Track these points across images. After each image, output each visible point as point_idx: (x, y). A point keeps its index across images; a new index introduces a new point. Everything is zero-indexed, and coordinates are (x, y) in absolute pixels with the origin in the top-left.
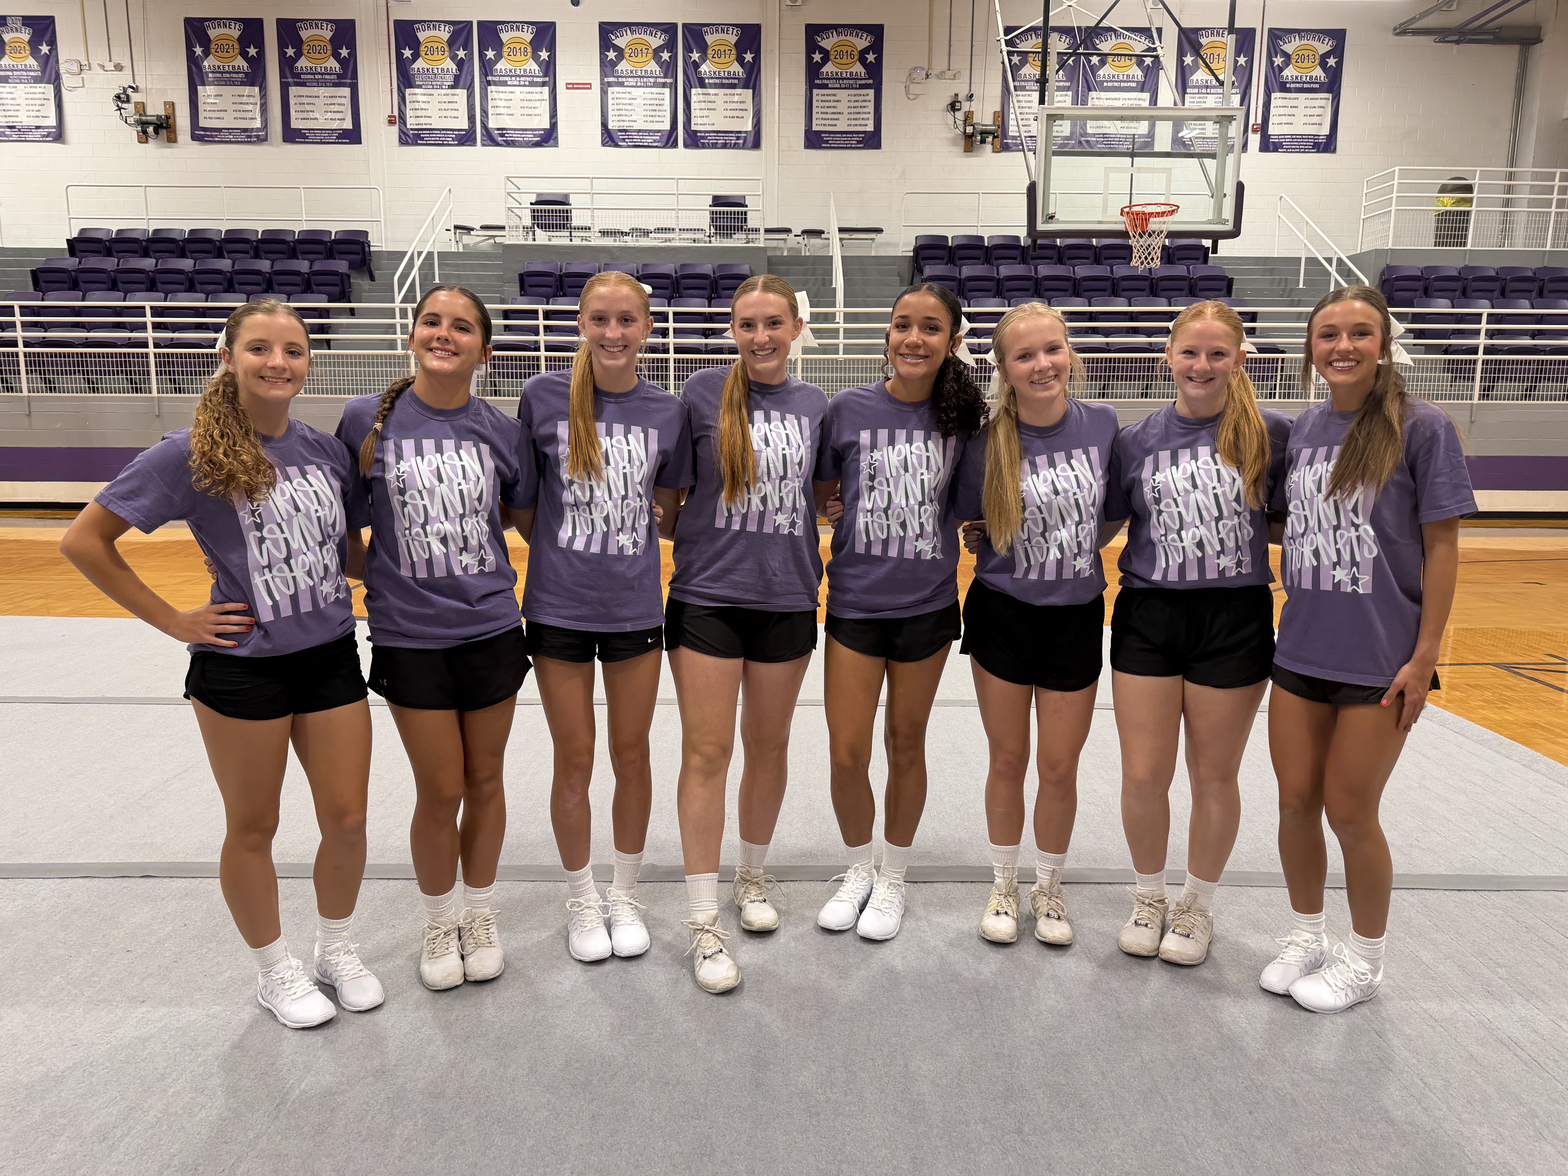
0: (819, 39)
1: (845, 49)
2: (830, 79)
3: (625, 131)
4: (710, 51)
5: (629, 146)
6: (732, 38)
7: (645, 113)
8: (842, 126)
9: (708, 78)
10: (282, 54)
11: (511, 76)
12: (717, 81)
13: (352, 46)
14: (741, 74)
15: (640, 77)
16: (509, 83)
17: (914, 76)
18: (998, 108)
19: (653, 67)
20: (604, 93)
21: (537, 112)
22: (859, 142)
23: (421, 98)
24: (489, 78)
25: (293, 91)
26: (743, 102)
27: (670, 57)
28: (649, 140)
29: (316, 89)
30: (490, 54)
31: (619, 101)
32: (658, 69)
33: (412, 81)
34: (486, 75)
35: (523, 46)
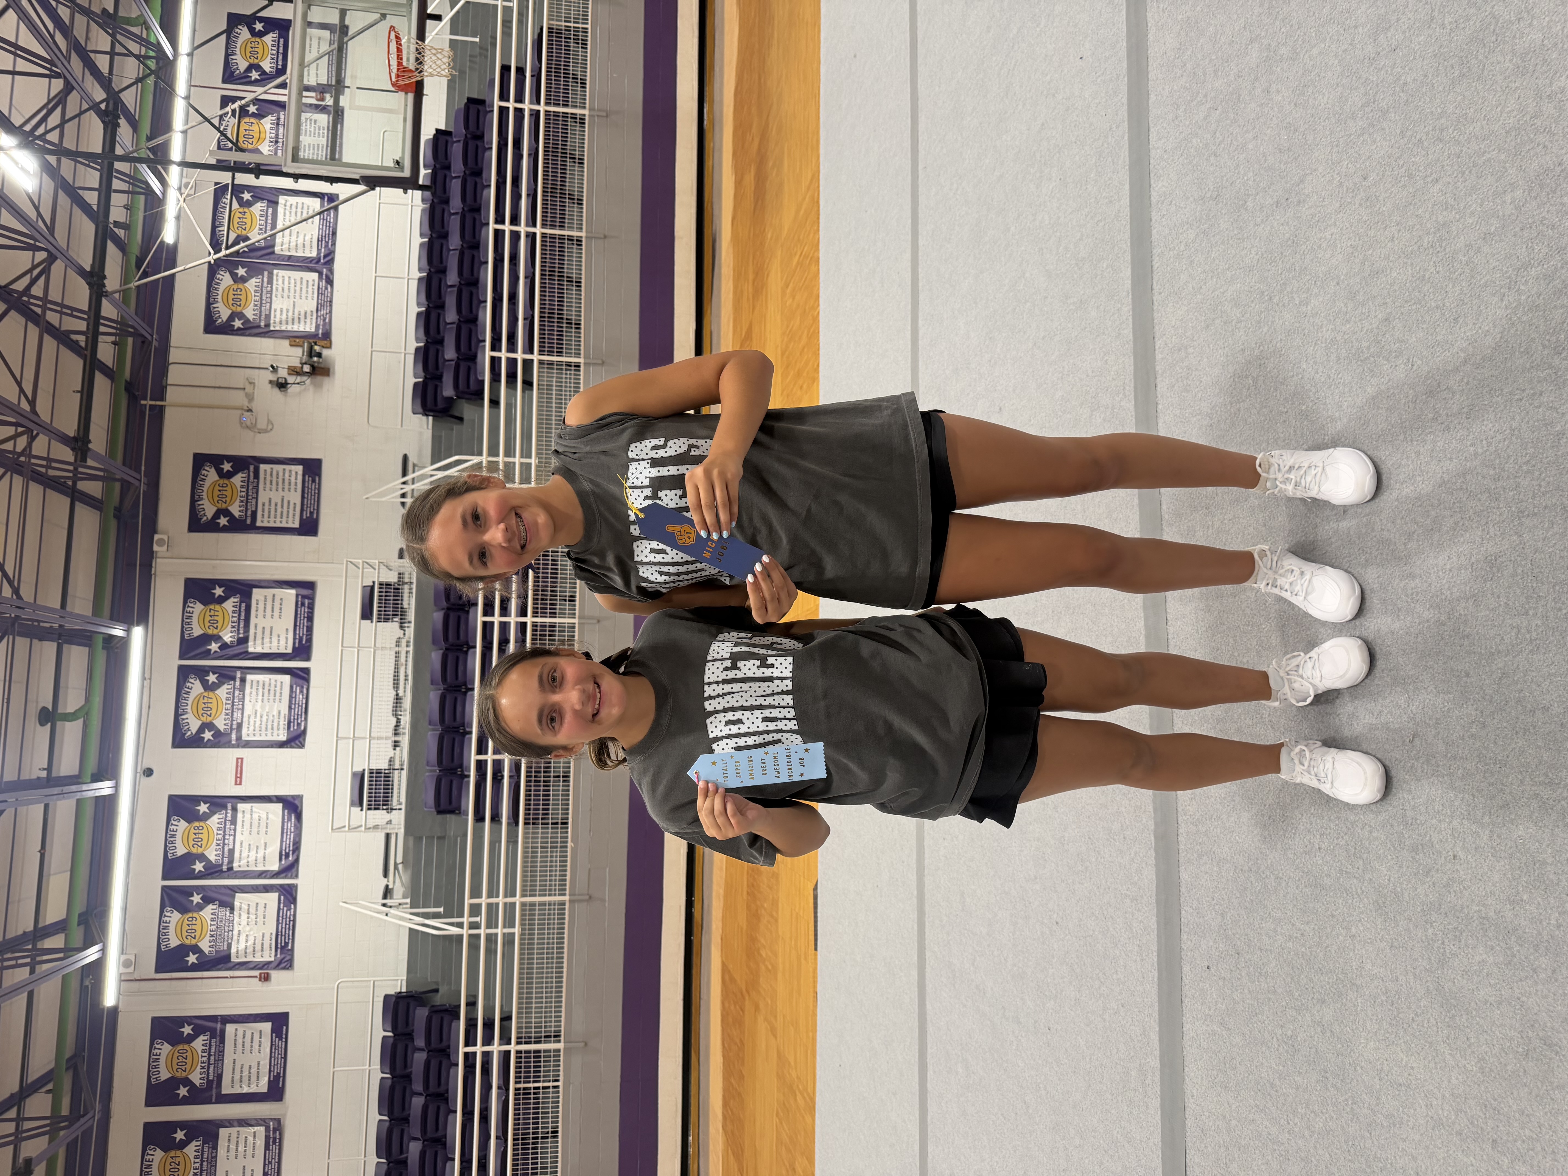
0: (205, 518)
1: (216, 493)
2: (247, 508)
3: (289, 723)
4: (210, 632)
5: (306, 719)
6: (198, 608)
7: (271, 701)
8: (296, 498)
9: (238, 633)
10: (186, 1101)
11: (224, 844)
12: (242, 624)
13: (181, 1021)
14: (236, 600)
15: (233, 706)
16: (231, 847)
17: (249, 423)
18: (286, 343)
19: (223, 691)
20: (248, 745)
21: (264, 816)
22: (314, 481)
23: (242, 946)
24: (225, 868)
25: (226, 1089)
26: (266, 599)
27: (214, 673)
28: (300, 697)
29: (226, 1061)
30: (199, 867)
31: (257, 729)
32: (226, 686)
33: (223, 954)
34: (221, 871)
35: (193, 831)
